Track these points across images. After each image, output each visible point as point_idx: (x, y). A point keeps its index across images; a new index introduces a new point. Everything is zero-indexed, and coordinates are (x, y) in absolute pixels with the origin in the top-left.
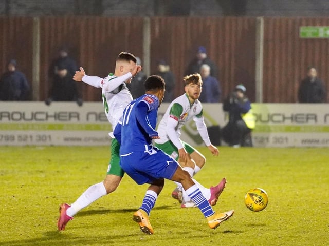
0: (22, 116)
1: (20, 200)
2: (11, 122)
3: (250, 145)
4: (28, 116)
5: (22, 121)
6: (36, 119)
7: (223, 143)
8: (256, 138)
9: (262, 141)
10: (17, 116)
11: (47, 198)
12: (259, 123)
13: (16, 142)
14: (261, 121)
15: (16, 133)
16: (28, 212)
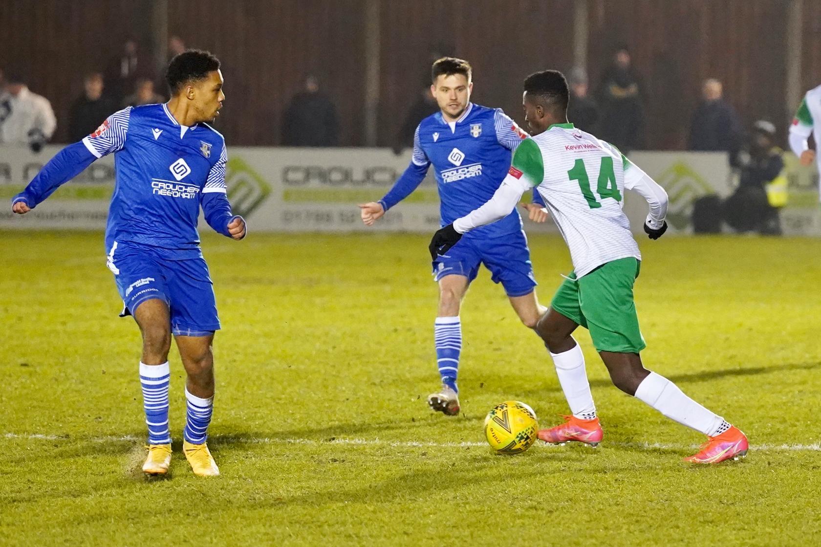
0: (347, 176)
1: (344, 333)
2: (327, 187)
3: (775, 232)
4: (358, 175)
5: (347, 186)
6: (374, 181)
7: (726, 228)
8: (788, 219)
9: (798, 224)
10: (336, 176)
11: (396, 330)
12: (794, 191)
13: (335, 226)
14: (798, 186)
15: (335, 208)
16: (359, 356)
